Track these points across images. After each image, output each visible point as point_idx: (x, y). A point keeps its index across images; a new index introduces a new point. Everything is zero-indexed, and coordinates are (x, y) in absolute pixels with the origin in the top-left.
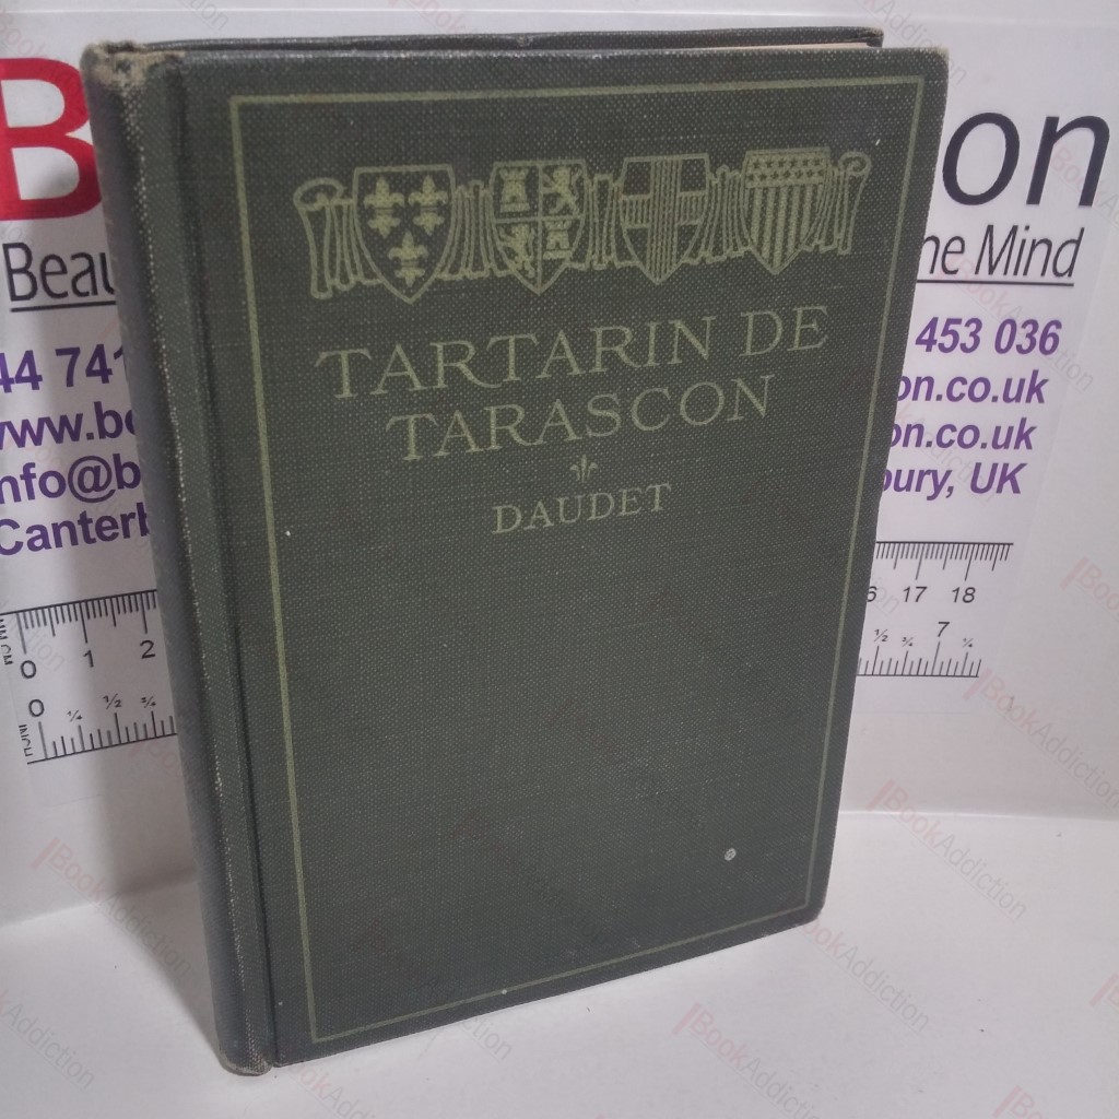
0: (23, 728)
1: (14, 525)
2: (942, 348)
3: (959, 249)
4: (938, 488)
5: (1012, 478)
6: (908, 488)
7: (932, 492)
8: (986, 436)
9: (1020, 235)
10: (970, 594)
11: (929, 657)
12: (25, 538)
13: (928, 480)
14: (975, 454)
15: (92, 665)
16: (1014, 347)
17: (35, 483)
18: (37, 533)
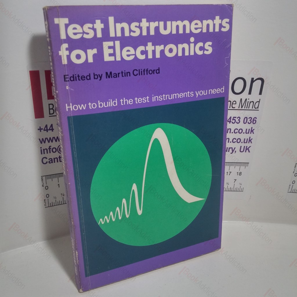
1: (46, 158)
2: (232, 122)
3: (235, 103)
4: (233, 151)
5: (248, 149)
6: (227, 151)
7: (231, 152)
8: (242, 140)
9: (247, 100)
10: (240, 174)
11: (232, 187)
12: (48, 161)
13: (231, 150)
14: (240, 144)
15: (59, 187)
16: (247, 122)
17: (51, 150)
18: (51, 160)
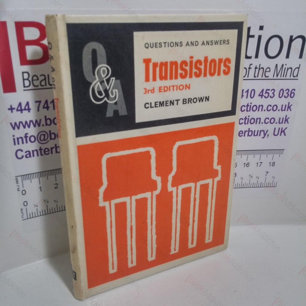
0: (22, 210)
1: (22, 151)
2: (265, 97)
3: (269, 71)
4: (265, 135)
5: (284, 131)
6: (257, 135)
7: (263, 136)
8: (277, 120)
9: (284, 66)
10: (274, 164)
11: (263, 182)
12: (24, 154)
13: (262, 133)
14: (274, 126)
15: (41, 190)
16: (283, 96)
18: (28, 153)
